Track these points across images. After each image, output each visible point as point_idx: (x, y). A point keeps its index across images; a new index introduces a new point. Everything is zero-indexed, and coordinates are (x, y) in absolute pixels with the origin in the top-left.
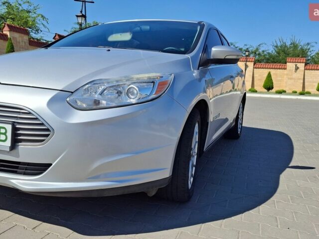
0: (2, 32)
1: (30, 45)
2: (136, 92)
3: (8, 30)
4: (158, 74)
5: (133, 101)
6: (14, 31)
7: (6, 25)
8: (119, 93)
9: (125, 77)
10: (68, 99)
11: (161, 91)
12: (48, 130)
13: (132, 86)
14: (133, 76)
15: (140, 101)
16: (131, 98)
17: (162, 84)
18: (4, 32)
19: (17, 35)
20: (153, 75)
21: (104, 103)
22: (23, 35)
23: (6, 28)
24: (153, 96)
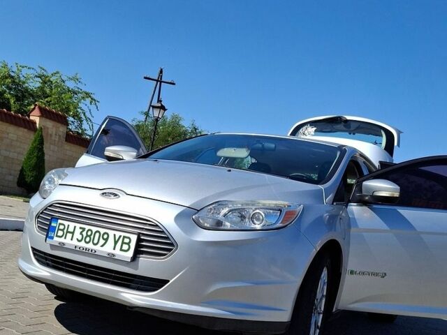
0: (29, 117)
1: (66, 141)
2: (261, 218)
3: (39, 114)
4: (286, 203)
5: (258, 227)
6: (47, 117)
7: (37, 107)
8: (243, 217)
9: (252, 201)
10: (194, 217)
11: (287, 221)
12: (171, 244)
13: (258, 211)
14: (259, 201)
15: (265, 228)
16: (255, 224)
17: (290, 214)
18: (32, 118)
19: (49, 124)
20: (281, 203)
21: (228, 225)
22: (59, 125)
23: (37, 112)
24: (279, 225)
